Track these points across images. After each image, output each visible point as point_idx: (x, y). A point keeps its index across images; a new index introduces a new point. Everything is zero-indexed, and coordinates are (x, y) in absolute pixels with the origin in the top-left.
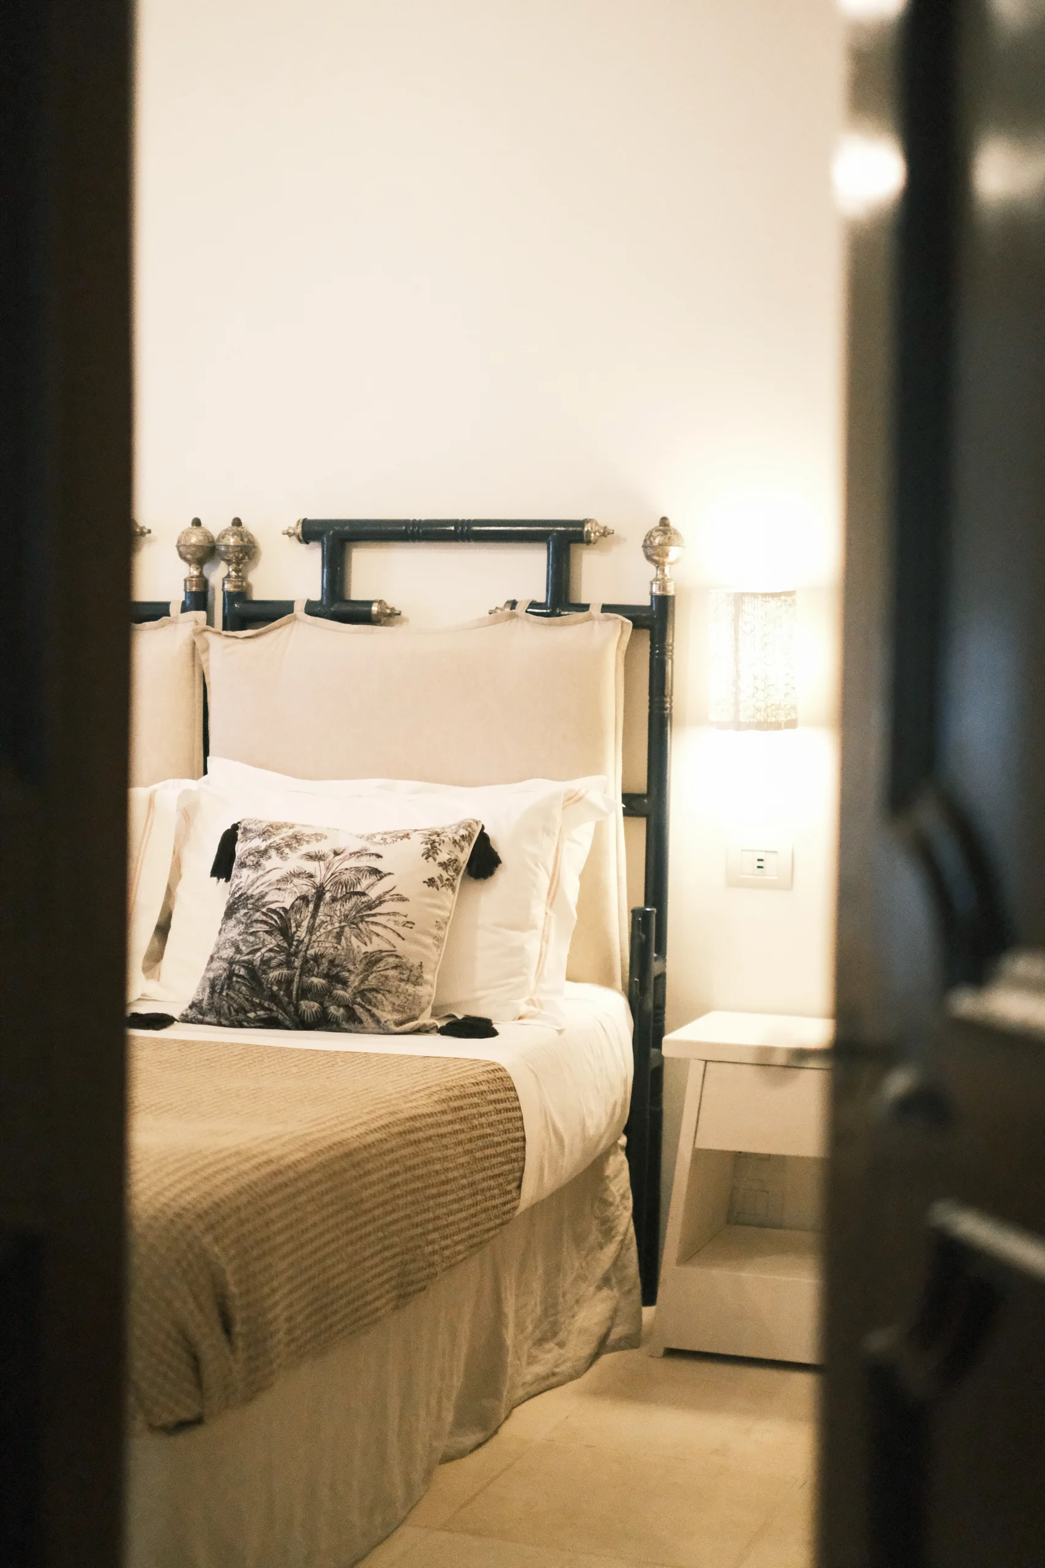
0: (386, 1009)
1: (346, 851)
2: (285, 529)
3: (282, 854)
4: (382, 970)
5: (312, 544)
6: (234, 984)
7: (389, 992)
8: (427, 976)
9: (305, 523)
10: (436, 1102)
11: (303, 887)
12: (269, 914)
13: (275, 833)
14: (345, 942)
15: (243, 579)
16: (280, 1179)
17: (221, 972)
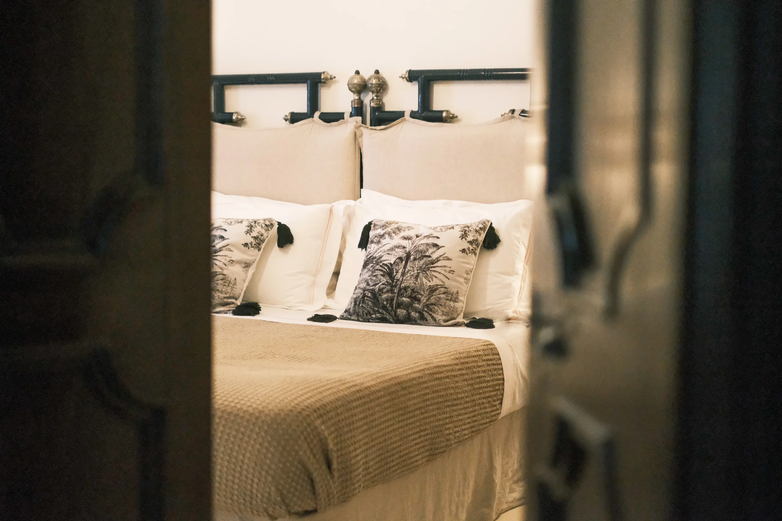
0: (439, 314)
1: (422, 235)
2: (400, 75)
3: (391, 236)
4: (438, 295)
5: (414, 82)
6: (365, 300)
7: (441, 305)
8: (461, 298)
9: (410, 72)
10: (452, 359)
11: (400, 253)
12: (383, 266)
13: (388, 226)
14: (419, 280)
15: (380, 100)
16: (361, 394)
17: (359, 294)
